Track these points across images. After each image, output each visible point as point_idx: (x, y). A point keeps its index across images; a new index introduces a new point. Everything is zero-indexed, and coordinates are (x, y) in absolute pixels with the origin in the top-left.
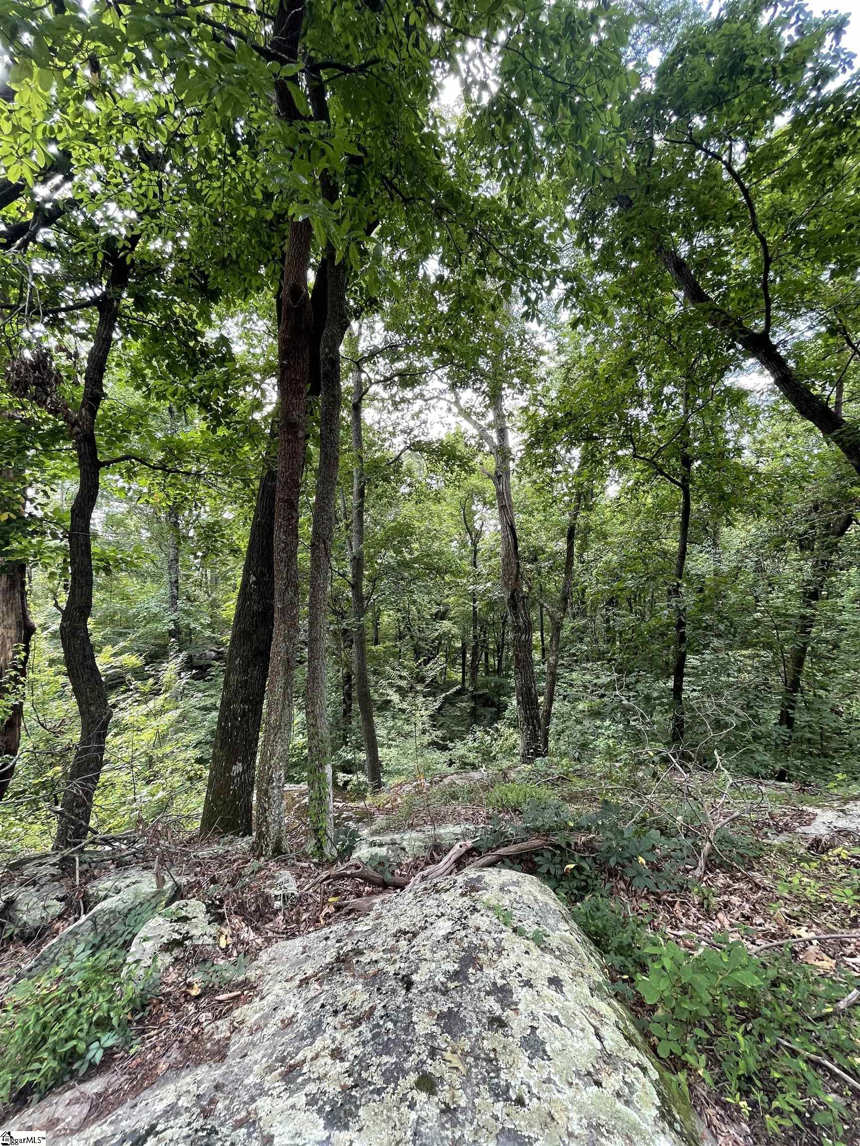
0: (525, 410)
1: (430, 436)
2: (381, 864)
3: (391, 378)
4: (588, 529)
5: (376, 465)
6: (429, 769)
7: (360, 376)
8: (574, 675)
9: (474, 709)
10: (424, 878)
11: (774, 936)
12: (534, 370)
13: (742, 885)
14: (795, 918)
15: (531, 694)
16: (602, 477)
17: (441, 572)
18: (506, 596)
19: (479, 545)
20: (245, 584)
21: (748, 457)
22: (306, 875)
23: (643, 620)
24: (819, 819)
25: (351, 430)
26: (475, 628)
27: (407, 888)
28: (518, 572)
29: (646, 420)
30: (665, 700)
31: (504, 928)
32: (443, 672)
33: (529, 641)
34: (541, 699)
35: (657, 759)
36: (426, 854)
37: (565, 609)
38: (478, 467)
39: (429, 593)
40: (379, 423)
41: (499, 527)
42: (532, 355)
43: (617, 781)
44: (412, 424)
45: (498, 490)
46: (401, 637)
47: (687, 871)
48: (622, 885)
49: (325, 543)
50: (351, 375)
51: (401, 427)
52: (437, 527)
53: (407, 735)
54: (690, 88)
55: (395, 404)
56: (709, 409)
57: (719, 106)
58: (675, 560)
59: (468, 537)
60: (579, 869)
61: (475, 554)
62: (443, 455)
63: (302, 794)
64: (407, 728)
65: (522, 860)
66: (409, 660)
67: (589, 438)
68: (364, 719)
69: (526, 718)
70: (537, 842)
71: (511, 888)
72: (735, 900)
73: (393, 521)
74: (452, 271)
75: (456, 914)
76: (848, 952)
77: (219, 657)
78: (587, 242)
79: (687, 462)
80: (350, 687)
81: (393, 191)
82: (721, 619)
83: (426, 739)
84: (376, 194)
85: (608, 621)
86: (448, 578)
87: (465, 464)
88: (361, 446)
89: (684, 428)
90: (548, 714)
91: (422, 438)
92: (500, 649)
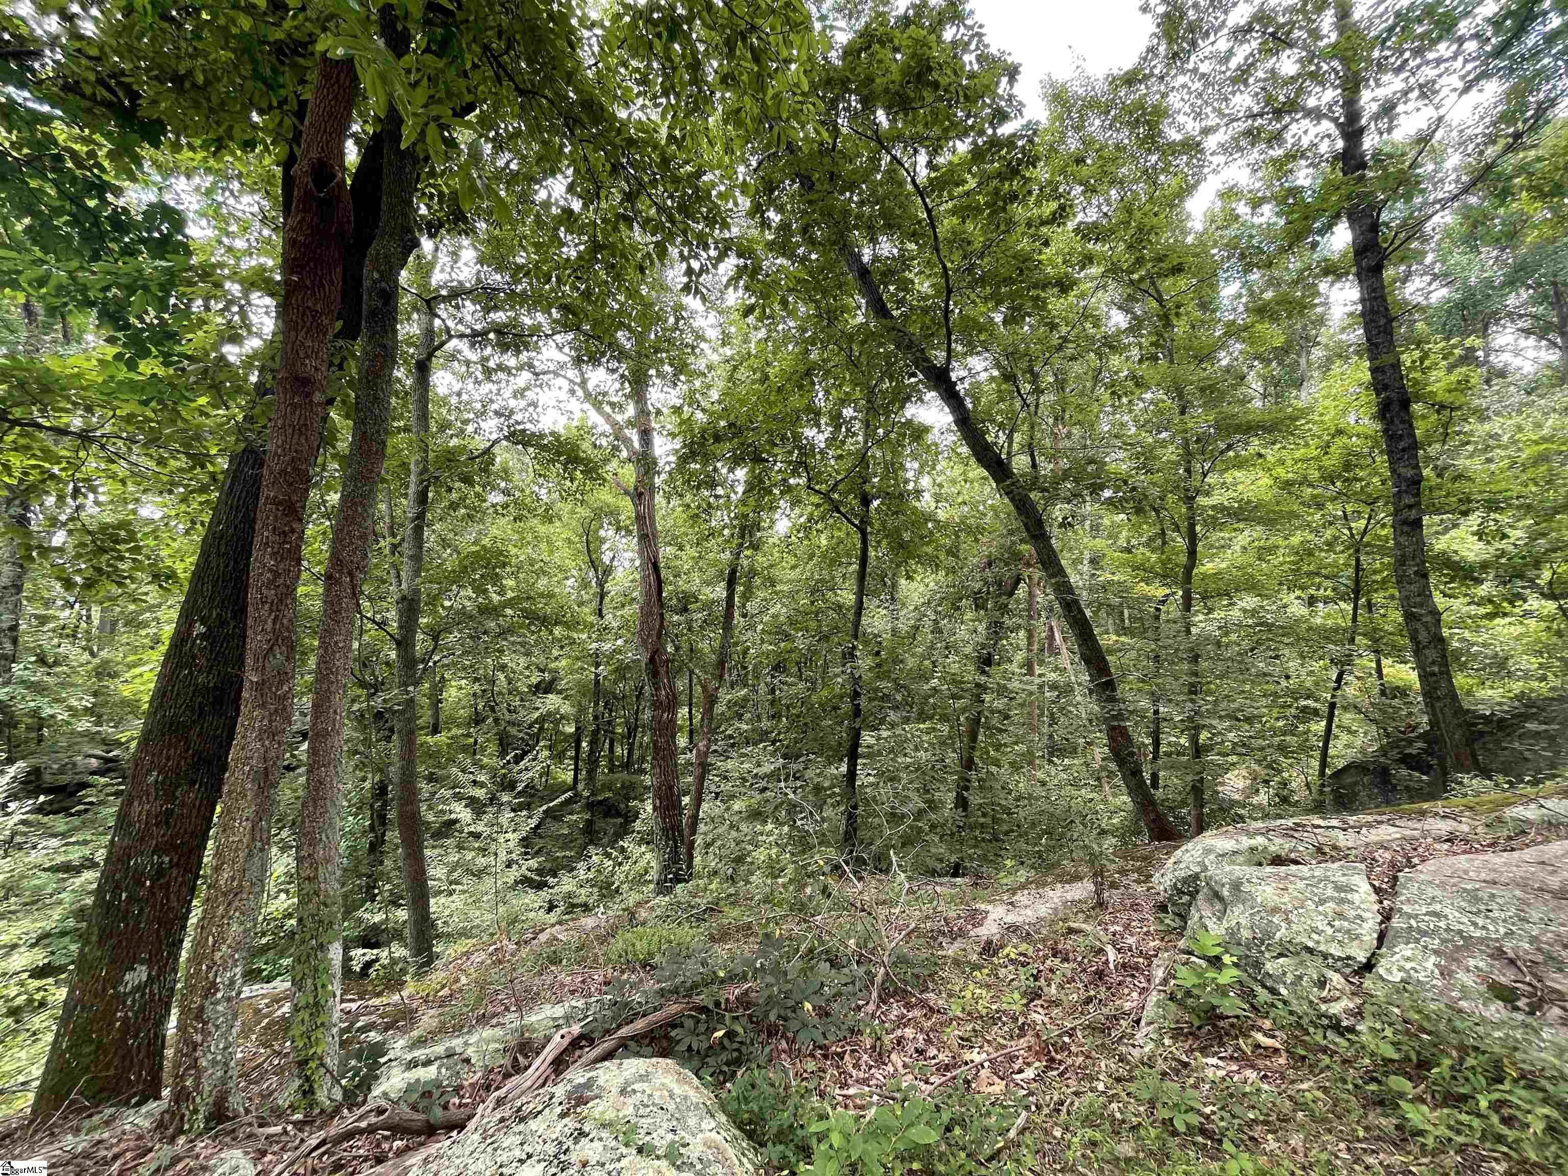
0: (677, 410)
1: (540, 426)
2: (427, 1094)
3: (484, 333)
4: (752, 573)
5: (450, 458)
6: (515, 921)
7: (431, 323)
8: (730, 764)
9: (589, 823)
10: (500, 1102)
11: (947, 1068)
12: (692, 359)
13: (916, 1013)
14: (967, 1040)
15: (672, 794)
16: (772, 509)
17: (545, 621)
18: (643, 657)
19: (608, 586)
20: (180, 640)
21: (926, 502)
22: (276, 1148)
23: (814, 690)
24: (991, 917)
25: (411, 399)
26: (596, 704)
27: (471, 1125)
28: (662, 626)
29: (823, 445)
30: (837, 790)
31: (624, 1150)
32: (547, 772)
33: (673, 721)
34: (686, 800)
35: (827, 869)
36: (506, 1061)
37: (721, 676)
38: (609, 477)
39: (528, 654)
40: (459, 394)
41: (637, 563)
42: (689, 339)
43: (780, 904)
44: (512, 403)
45: (637, 512)
46: (477, 720)
47: (859, 1008)
48: (784, 1045)
49: (351, 574)
50: (415, 316)
51: (495, 406)
52: (545, 557)
53: (479, 874)
54: (878, 81)
55: (488, 372)
56: (889, 441)
57: (905, 111)
58: (851, 616)
59: (591, 574)
60: (730, 1035)
61: (602, 598)
62: (559, 454)
63: (277, 1000)
64: (481, 861)
65: (653, 1039)
66: (491, 756)
67: (758, 459)
68: (408, 856)
69: (663, 829)
70: (674, 1008)
71: (636, 1086)
72: (909, 1032)
73: (474, 544)
74: (585, 206)
75: (551, 1149)
76: (1016, 1067)
77: (109, 766)
78: (762, 216)
79: (866, 501)
80: (385, 804)
81: (502, 73)
82: (898, 687)
83: (513, 874)
84: (475, 66)
85: (773, 691)
86: (558, 631)
87: (592, 471)
88: (426, 428)
89: (863, 458)
90: (695, 820)
91: (528, 426)
92: (631, 732)
